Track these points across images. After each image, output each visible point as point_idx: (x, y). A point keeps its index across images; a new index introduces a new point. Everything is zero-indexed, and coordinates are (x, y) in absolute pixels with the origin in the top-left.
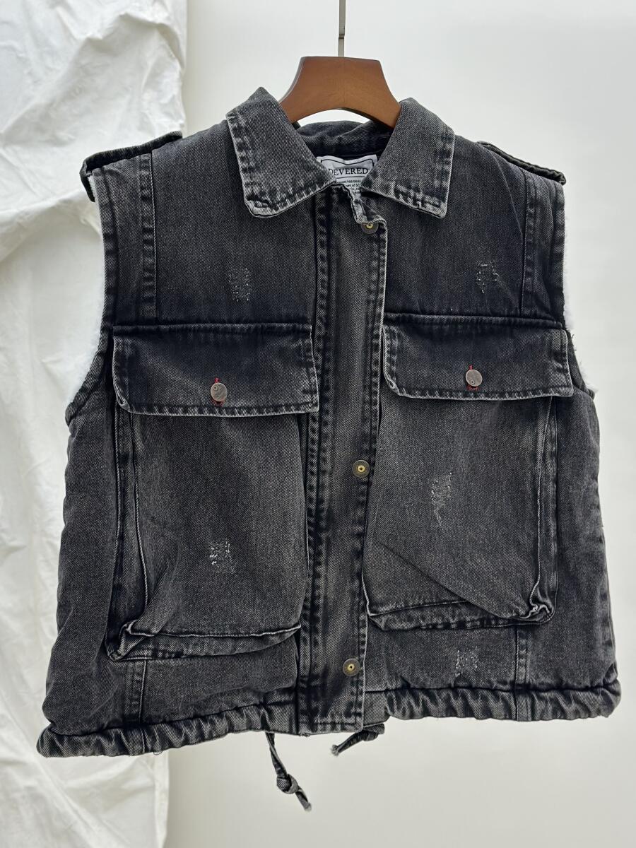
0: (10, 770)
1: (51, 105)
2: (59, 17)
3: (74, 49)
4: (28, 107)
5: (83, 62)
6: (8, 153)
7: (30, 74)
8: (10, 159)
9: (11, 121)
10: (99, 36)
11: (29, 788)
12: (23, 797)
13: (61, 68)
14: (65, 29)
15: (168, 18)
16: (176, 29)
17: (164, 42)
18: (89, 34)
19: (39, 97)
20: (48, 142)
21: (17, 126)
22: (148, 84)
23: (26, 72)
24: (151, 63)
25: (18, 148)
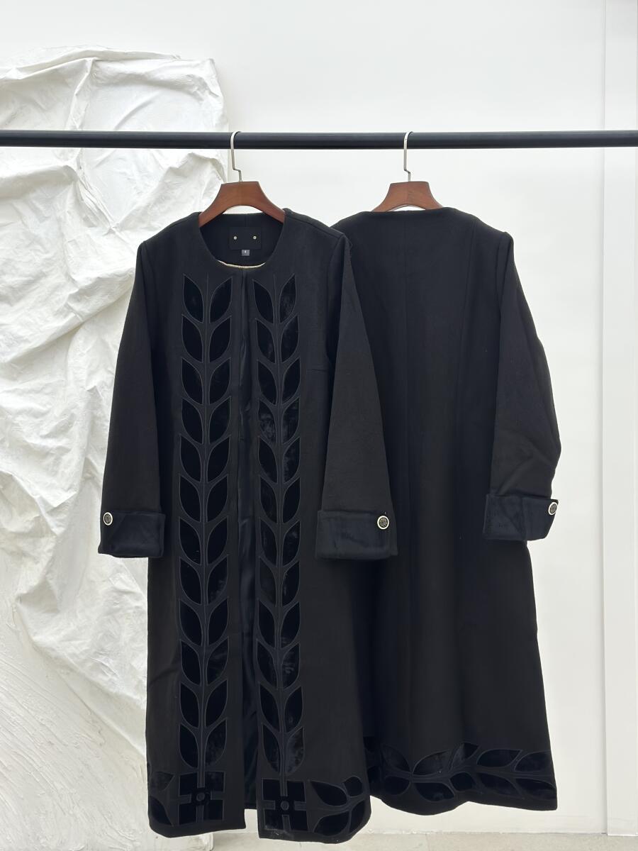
0: (126, 597)
1: (148, 206)
2: (153, 155)
3: (161, 174)
4: (134, 208)
5: (167, 181)
6: (123, 235)
7: (135, 188)
8: (123, 238)
9: (124, 217)
10: (176, 166)
11: (137, 607)
12: (134, 612)
13: (154, 185)
14: (156, 161)
15: (217, 155)
16: (221, 162)
17: (214, 169)
18: (171, 165)
19: (142, 201)
20: (146, 228)
21: (127, 220)
22: (205, 194)
23: (133, 187)
24: (207, 182)
25: (128, 232)
